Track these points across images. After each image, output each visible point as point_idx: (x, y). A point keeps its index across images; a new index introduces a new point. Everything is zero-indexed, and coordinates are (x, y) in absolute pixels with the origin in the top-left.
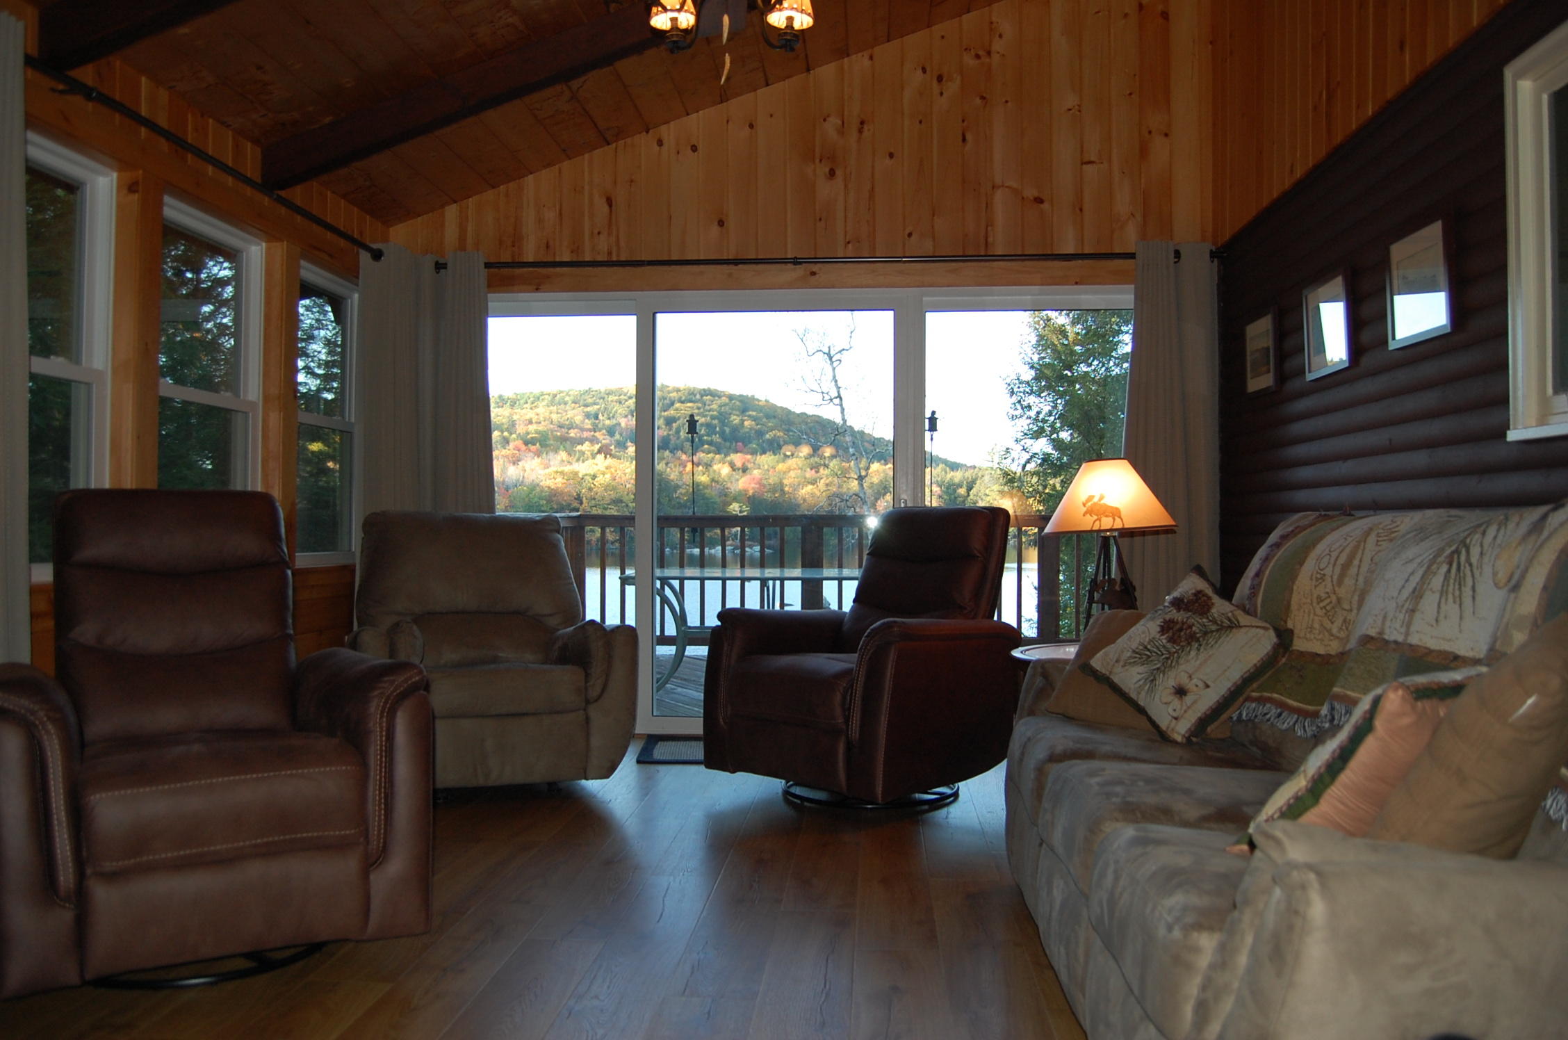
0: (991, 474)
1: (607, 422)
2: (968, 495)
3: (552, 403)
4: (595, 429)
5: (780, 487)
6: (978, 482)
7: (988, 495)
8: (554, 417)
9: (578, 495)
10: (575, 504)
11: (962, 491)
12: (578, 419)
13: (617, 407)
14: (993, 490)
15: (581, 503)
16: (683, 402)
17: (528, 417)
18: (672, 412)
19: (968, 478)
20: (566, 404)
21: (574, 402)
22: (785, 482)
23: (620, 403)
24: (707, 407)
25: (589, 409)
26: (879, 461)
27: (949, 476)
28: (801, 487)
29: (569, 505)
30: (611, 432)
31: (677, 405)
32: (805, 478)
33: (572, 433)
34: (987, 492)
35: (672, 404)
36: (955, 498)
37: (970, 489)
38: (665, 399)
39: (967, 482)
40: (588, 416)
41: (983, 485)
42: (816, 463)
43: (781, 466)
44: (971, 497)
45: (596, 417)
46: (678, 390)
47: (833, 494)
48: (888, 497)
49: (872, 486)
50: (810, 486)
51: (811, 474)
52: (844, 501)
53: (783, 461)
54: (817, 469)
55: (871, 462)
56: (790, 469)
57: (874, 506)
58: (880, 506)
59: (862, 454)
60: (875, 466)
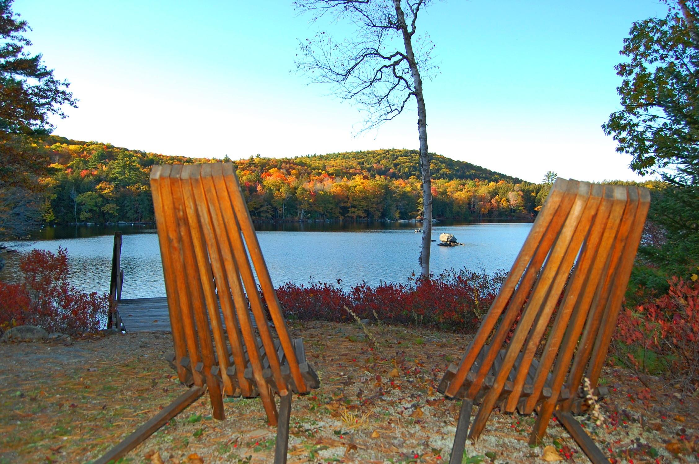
1: (368, 166)
2: (537, 196)
3: (344, 158)
4: (362, 169)
5: (444, 193)
6: (542, 190)
8: (343, 164)
9: (348, 195)
10: (346, 200)
12: (354, 165)
13: (372, 159)
15: (349, 199)
16: (402, 157)
17: (332, 164)
18: (397, 161)
20: (349, 158)
21: (353, 157)
22: (448, 190)
23: (374, 157)
24: (414, 159)
25: (360, 160)
26: (494, 181)
27: (527, 188)
28: (455, 192)
29: (343, 200)
30: (369, 170)
31: (400, 158)
32: (458, 189)
33: (351, 171)
35: (397, 157)
37: (537, 193)
38: (394, 155)
39: (536, 190)
40: (359, 163)
41: (544, 191)
42: (463, 183)
43: (446, 184)
45: (363, 164)
46: (400, 151)
47: (471, 196)
48: (497, 197)
49: (489, 192)
50: (459, 192)
51: (460, 187)
52: (476, 199)
53: (448, 182)
54: (464, 185)
55: (489, 182)
56: (450, 185)
57: (490, 201)
58: (493, 201)
59: (485, 178)
60: (492, 184)
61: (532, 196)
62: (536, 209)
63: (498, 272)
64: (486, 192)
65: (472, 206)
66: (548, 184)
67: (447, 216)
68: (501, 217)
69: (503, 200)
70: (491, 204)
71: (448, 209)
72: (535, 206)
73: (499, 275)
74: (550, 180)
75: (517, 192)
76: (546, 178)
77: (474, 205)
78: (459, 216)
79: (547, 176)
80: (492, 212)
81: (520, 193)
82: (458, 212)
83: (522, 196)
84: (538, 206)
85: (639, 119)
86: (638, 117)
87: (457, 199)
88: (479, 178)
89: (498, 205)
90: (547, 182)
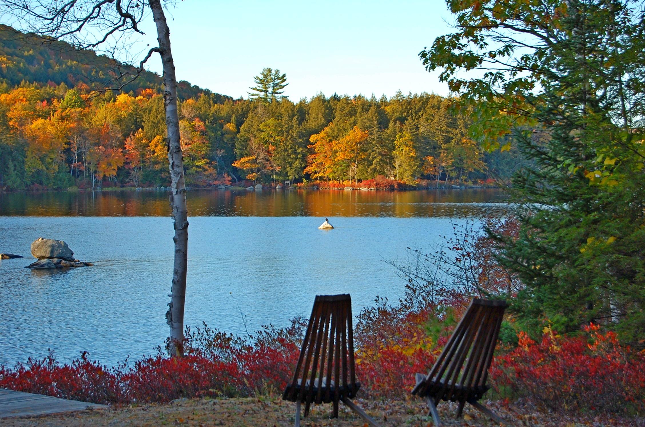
0: (265, 106)
2: (238, 132)
6: (250, 115)
7: (263, 131)
11: (230, 126)
14: (268, 125)
19: (237, 110)
22: (9, 114)
26: (127, 92)
28: (29, 120)
32: (35, 110)
34: (261, 127)
36: (223, 135)
37: (239, 124)
39: (236, 116)
41: (256, 118)
42: (48, 94)
43: (4, 97)
44: (242, 132)
47: (70, 130)
48: (140, 134)
49: (119, 121)
50: (40, 121)
51: (41, 106)
52: (85, 138)
53: (7, 91)
54: (50, 102)
55: (117, 92)
56: (14, 101)
57: (122, 145)
58: (130, 143)
59: (107, 83)
60: (122, 98)
61: (228, 132)
62: (237, 164)
63: (262, 330)
64: (110, 120)
65: (75, 157)
66: (265, 100)
67: (10, 183)
68: (150, 185)
69: (154, 141)
70: (125, 152)
71: (11, 165)
72: (234, 159)
73: (264, 335)
74: (270, 90)
75: (190, 120)
76: (261, 87)
77: (79, 155)
78: (41, 183)
79: (261, 81)
80: (128, 174)
81: (198, 123)
82: (39, 172)
83: (203, 133)
84: (242, 156)
85: (484, 50)
86: (481, 47)
87: (34, 138)
88: (89, 79)
89: (143, 156)
90: (262, 95)
